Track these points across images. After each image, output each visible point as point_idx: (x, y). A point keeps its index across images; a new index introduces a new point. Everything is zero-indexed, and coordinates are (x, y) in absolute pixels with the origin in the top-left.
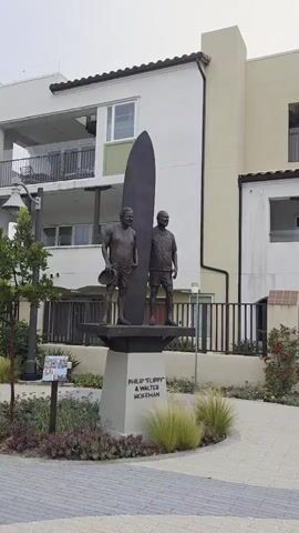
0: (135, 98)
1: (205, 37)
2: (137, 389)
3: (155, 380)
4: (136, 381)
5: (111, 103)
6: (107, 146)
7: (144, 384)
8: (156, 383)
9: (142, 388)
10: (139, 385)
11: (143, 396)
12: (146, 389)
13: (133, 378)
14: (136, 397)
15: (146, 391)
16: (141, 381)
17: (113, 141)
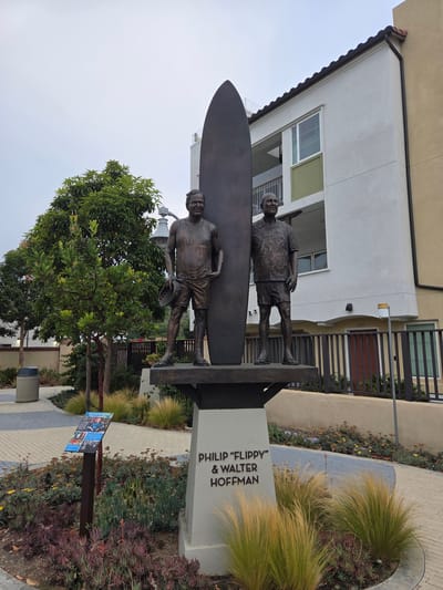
0: (318, 109)
1: (397, 11)
2: (215, 470)
3: (249, 455)
4: (213, 457)
5: (294, 123)
6: (293, 169)
7: (230, 461)
8: (251, 461)
9: (225, 469)
10: (219, 464)
11: (227, 482)
12: (232, 469)
13: (208, 452)
14: (215, 483)
15: (231, 474)
16: (224, 456)
17: (299, 162)
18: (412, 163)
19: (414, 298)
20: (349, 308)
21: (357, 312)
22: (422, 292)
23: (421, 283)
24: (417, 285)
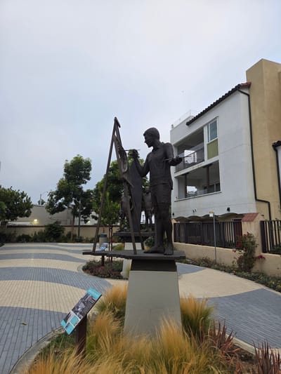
0: (216, 118)
5: (208, 123)
6: (208, 144)
17: (210, 141)
18: (253, 143)
19: (255, 205)
20: (228, 209)
21: (231, 211)
22: (258, 202)
23: (258, 198)
24: (256, 199)
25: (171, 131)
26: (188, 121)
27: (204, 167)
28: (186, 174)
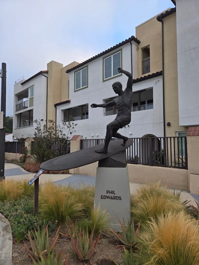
6: (30, 99)
25: (14, 86)
26: (22, 82)
27: (28, 111)
28: (21, 114)
